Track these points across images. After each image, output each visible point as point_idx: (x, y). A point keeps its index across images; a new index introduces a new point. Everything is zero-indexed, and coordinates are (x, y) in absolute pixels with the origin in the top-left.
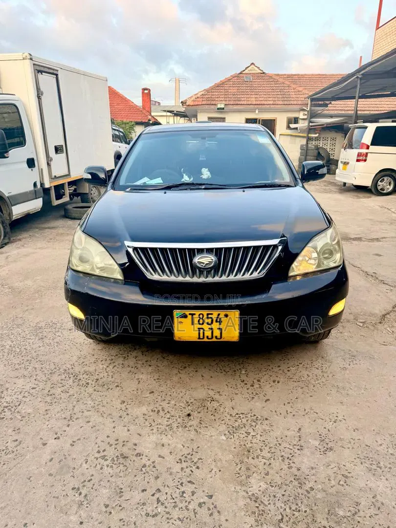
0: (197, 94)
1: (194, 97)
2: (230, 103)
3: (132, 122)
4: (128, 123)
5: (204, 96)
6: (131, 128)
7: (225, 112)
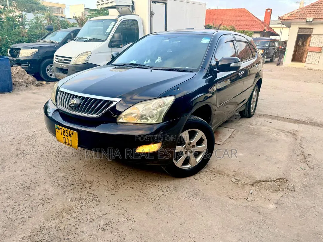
0: (293, 12)
2: (318, 17)
3: (251, 31)
4: (248, 32)
5: (298, 13)
6: (250, 35)
7: (313, 24)
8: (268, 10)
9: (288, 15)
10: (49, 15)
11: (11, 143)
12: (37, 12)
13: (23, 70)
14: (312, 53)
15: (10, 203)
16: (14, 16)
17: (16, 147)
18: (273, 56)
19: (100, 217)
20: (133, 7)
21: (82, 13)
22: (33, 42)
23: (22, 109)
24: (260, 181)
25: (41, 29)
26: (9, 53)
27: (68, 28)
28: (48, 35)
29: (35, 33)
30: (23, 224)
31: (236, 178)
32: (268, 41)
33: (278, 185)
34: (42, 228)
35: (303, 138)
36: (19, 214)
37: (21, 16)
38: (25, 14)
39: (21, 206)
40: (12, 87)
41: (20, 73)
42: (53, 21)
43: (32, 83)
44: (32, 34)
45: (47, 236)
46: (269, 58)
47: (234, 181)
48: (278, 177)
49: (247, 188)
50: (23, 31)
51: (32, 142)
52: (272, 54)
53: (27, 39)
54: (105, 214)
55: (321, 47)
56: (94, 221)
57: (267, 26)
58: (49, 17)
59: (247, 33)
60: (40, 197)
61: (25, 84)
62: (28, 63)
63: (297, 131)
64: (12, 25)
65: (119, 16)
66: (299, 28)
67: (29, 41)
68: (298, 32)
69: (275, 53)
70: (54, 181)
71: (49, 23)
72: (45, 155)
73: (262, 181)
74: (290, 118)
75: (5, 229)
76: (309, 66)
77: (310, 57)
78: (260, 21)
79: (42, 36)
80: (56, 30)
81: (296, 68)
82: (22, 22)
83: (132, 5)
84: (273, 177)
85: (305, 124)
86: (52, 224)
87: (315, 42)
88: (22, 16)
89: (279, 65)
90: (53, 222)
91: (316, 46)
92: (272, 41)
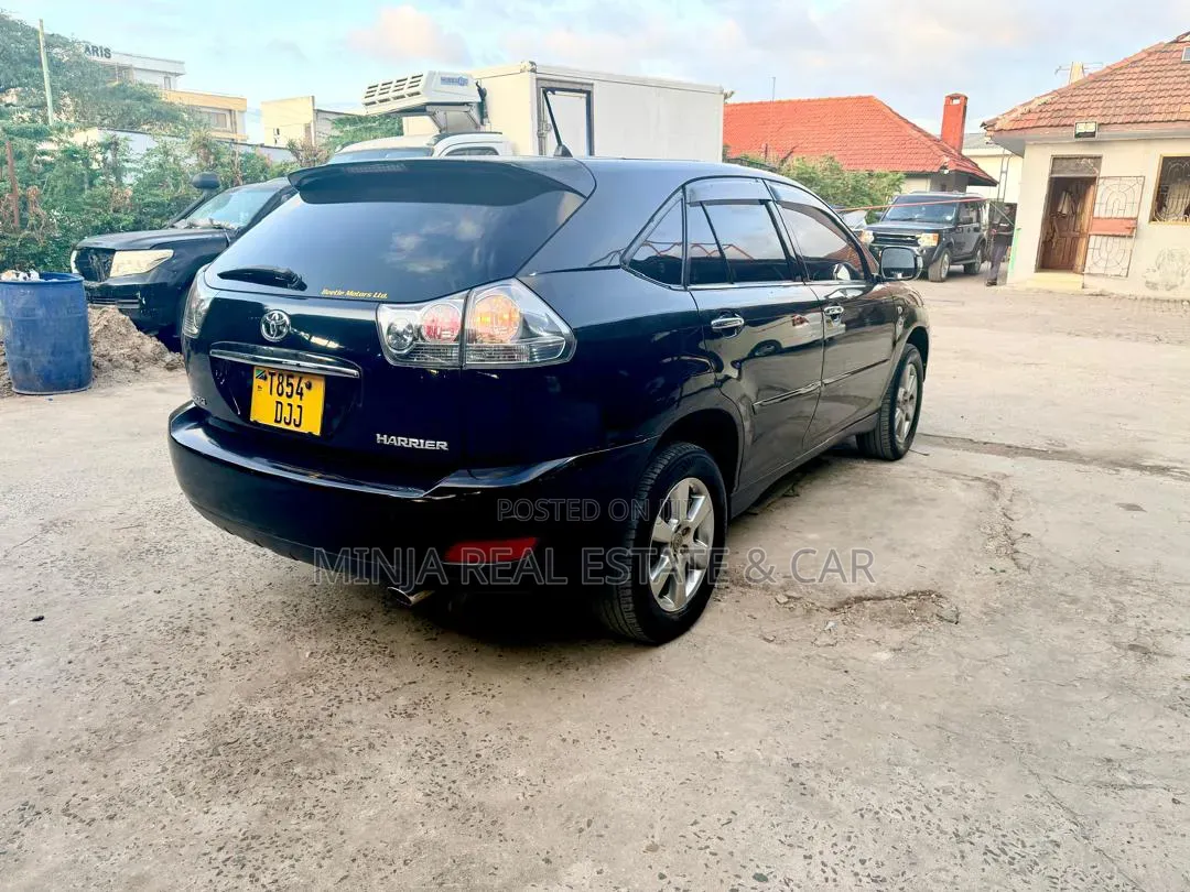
0: (1030, 103)
1: (1021, 110)
2: (1115, 120)
3: (897, 172)
4: (886, 175)
5: (1047, 107)
6: (894, 184)
7: (1099, 142)
8: (952, 98)
9: (1014, 115)
10: (204, 139)
11: (114, 526)
12: (146, 127)
13: (123, 316)
14: (1105, 238)
15: (141, 665)
16: (88, 144)
17: (132, 534)
18: (973, 254)
19: (395, 689)
20: (482, 107)
21: (308, 128)
22: (151, 229)
23: (132, 435)
24: (859, 600)
25: (176, 186)
26: (73, 265)
27: (266, 179)
28: (202, 202)
29: (157, 199)
30: (185, 709)
31: (788, 593)
32: (953, 205)
33: (911, 608)
34: (238, 717)
35: (1020, 492)
36: (169, 688)
37: (112, 145)
38: (126, 139)
39: (172, 670)
40: (89, 374)
41: (114, 327)
42: (215, 159)
43: (155, 360)
44: (146, 201)
45: (252, 733)
46: (961, 260)
47: (782, 601)
48: (912, 589)
49: (820, 616)
50: (117, 194)
51: (178, 521)
52: (969, 249)
53: (131, 218)
54: (410, 683)
55: (1134, 216)
56: (379, 698)
57: (953, 151)
58: (205, 146)
59: (885, 179)
60: (222, 649)
61: (130, 364)
62: (139, 294)
63: (1005, 476)
64: (83, 175)
65: (440, 138)
66: (1055, 159)
67: (137, 226)
68: (1052, 172)
69: (982, 243)
70: (257, 613)
71: (204, 164)
72: (222, 552)
73: (865, 599)
74: (993, 441)
75: (137, 719)
76: (1096, 285)
77: (1098, 253)
78: (928, 136)
79: (184, 209)
80: (227, 188)
81: (1050, 292)
82: (116, 162)
83: (480, 100)
84: (898, 588)
85: (1040, 457)
86: (266, 707)
87: (1111, 203)
88: (116, 144)
89: (993, 283)
90: (266, 702)
91: (1114, 215)
92: (966, 204)
